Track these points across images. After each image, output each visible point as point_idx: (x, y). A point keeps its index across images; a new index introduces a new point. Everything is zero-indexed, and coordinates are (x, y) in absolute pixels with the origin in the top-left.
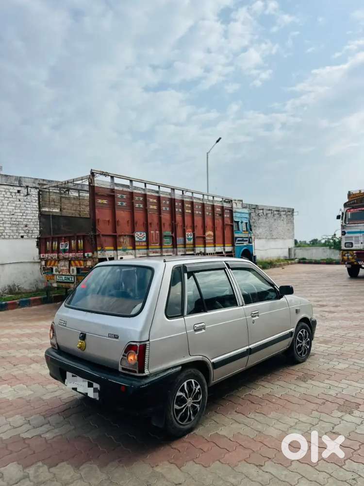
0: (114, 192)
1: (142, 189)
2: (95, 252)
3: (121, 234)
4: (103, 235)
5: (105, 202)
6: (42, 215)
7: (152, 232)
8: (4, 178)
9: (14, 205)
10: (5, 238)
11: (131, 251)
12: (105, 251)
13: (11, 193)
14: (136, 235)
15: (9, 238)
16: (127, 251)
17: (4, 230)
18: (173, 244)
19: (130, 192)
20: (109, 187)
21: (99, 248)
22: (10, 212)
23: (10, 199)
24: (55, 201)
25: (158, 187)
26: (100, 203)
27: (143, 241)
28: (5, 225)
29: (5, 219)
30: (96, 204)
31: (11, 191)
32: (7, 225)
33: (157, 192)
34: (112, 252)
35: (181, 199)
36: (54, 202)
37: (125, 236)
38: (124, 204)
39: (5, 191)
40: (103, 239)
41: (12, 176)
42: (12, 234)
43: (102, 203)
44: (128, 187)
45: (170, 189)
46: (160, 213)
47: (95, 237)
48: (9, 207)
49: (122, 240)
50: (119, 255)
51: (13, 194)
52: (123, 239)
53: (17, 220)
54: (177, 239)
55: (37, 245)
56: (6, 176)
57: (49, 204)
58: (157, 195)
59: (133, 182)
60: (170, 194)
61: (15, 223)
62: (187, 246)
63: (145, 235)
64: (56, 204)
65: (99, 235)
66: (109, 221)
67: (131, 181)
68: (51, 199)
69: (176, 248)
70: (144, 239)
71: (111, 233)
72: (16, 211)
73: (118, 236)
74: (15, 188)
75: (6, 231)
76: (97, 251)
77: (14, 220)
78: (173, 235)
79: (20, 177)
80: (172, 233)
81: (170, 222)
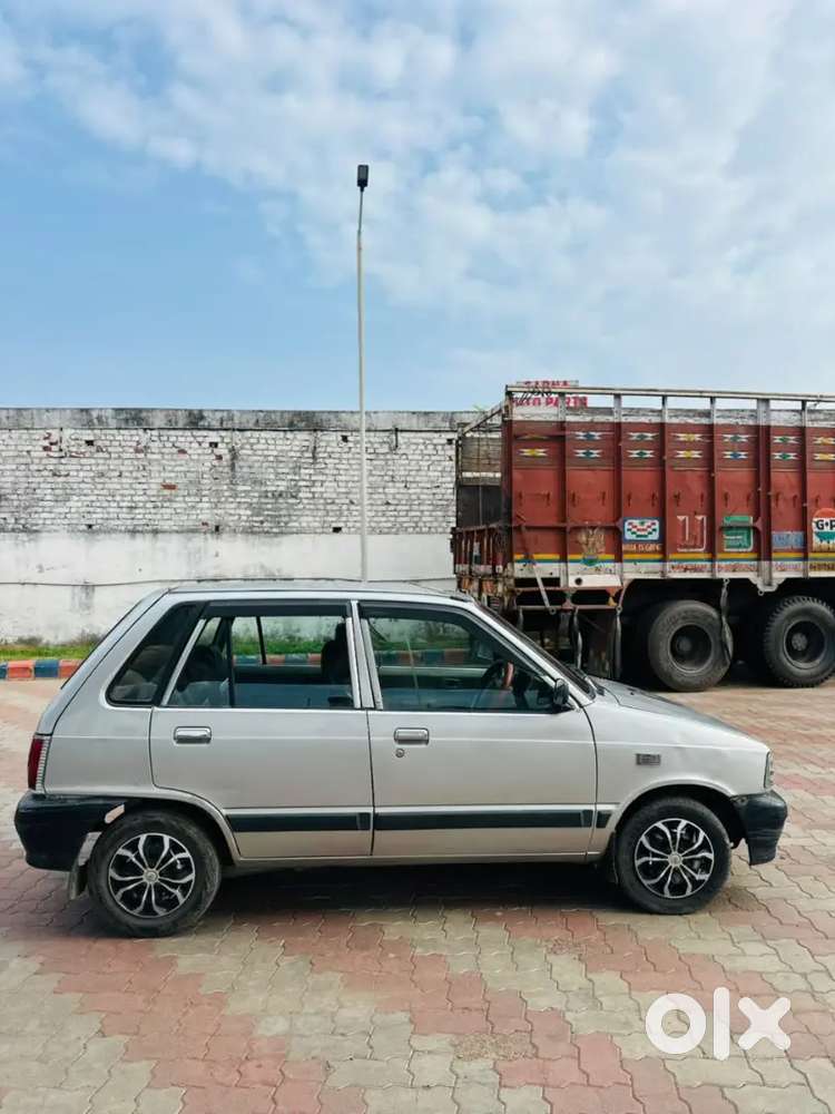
0: (563, 429)
1: (653, 411)
2: (509, 565)
3: (580, 523)
4: (528, 528)
5: (540, 452)
6: (461, 486)
7: (681, 518)
8: (422, 419)
9: (439, 469)
10: (421, 533)
11: (610, 565)
12: (534, 564)
13: (435, 445)
14: (627, 526)
15: (429, 533)
16: (597, 565)
17: (420, 517)
18: (757, 549)
19: (613, 423)
20: (553, 419)
21: (517, 557)
22: (433, 482)
23: (433, 458)
24: (491, 456)
25: (709, 400)
26: (526, 457)
27: (653, 542)
28: (422, 508)
29: (422, 497)
30: (515, 460)
31: (435, 441)
32: (425, 508)
33: (707, 414)
34: (556, 565)
35: (796, 424)
36: (489, 459)
37: (593, 528)
38: (595, 454)
39: (424, 443)
40: (529, 535)
41: (439, 413)
42: (435, 524)
43: (534, 457)
44: (609, 411)
45: (755, 401)
46: (711, 469)
47: (509, 530)
48: (430, 474)
49: (584, 538)
50: (570, 572)
51: (439, 447)
52: (588, 537)
53: (446, 497)
54: (775, 534)
55: (452, 547)
56: (426, 414)
57: (478, 464)
58: (705, 421)
59: (623, 397)
60: (754, 414)
61: (440, 503)
62: (811, 555)
63: (657, 526)
64: (493, 462)
65: (518, 529)
66: (548, 495)
67: (618, 396)
68: (482, 453)
69: (769, 558)
70: (655, 536)
71: (553, 523)
72: (444, 480)
73: (568, 530)
74: (443, 435)
75: (424, 519)
76: (512, 561)
77: (440, 497)
78: (759, 525)
79: (453, 413)
80: (755, 521)
81: (749, 490)
